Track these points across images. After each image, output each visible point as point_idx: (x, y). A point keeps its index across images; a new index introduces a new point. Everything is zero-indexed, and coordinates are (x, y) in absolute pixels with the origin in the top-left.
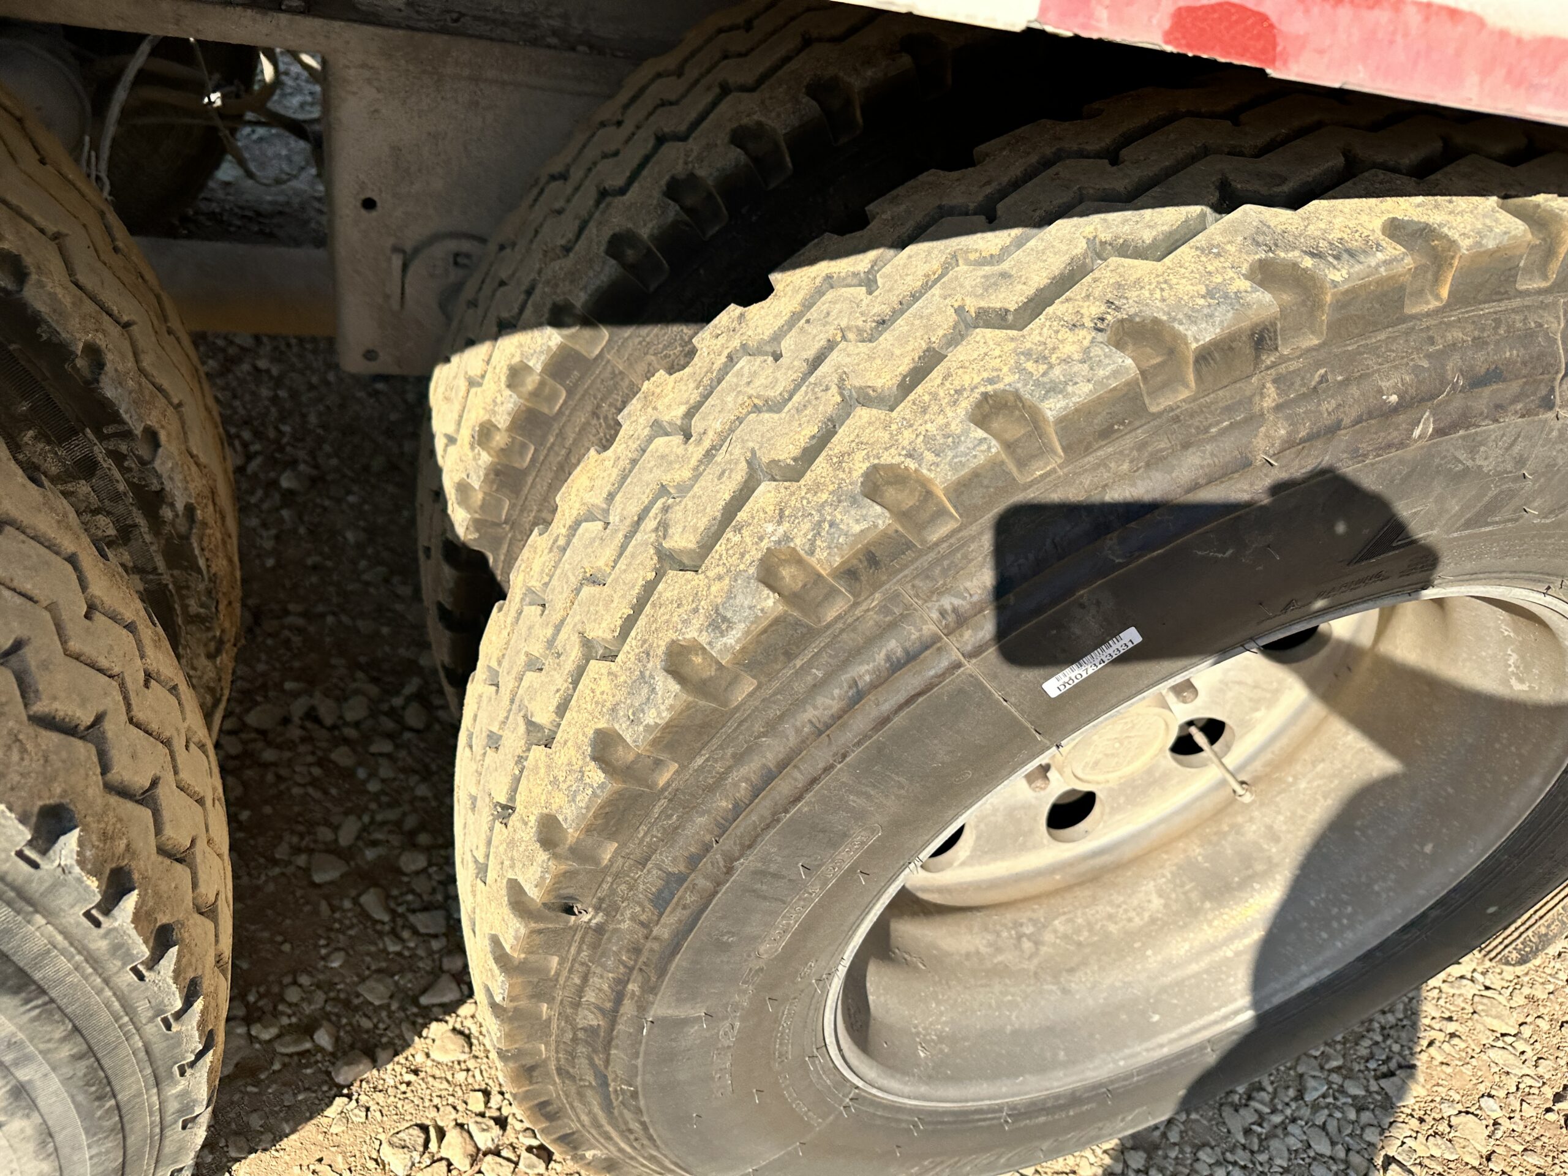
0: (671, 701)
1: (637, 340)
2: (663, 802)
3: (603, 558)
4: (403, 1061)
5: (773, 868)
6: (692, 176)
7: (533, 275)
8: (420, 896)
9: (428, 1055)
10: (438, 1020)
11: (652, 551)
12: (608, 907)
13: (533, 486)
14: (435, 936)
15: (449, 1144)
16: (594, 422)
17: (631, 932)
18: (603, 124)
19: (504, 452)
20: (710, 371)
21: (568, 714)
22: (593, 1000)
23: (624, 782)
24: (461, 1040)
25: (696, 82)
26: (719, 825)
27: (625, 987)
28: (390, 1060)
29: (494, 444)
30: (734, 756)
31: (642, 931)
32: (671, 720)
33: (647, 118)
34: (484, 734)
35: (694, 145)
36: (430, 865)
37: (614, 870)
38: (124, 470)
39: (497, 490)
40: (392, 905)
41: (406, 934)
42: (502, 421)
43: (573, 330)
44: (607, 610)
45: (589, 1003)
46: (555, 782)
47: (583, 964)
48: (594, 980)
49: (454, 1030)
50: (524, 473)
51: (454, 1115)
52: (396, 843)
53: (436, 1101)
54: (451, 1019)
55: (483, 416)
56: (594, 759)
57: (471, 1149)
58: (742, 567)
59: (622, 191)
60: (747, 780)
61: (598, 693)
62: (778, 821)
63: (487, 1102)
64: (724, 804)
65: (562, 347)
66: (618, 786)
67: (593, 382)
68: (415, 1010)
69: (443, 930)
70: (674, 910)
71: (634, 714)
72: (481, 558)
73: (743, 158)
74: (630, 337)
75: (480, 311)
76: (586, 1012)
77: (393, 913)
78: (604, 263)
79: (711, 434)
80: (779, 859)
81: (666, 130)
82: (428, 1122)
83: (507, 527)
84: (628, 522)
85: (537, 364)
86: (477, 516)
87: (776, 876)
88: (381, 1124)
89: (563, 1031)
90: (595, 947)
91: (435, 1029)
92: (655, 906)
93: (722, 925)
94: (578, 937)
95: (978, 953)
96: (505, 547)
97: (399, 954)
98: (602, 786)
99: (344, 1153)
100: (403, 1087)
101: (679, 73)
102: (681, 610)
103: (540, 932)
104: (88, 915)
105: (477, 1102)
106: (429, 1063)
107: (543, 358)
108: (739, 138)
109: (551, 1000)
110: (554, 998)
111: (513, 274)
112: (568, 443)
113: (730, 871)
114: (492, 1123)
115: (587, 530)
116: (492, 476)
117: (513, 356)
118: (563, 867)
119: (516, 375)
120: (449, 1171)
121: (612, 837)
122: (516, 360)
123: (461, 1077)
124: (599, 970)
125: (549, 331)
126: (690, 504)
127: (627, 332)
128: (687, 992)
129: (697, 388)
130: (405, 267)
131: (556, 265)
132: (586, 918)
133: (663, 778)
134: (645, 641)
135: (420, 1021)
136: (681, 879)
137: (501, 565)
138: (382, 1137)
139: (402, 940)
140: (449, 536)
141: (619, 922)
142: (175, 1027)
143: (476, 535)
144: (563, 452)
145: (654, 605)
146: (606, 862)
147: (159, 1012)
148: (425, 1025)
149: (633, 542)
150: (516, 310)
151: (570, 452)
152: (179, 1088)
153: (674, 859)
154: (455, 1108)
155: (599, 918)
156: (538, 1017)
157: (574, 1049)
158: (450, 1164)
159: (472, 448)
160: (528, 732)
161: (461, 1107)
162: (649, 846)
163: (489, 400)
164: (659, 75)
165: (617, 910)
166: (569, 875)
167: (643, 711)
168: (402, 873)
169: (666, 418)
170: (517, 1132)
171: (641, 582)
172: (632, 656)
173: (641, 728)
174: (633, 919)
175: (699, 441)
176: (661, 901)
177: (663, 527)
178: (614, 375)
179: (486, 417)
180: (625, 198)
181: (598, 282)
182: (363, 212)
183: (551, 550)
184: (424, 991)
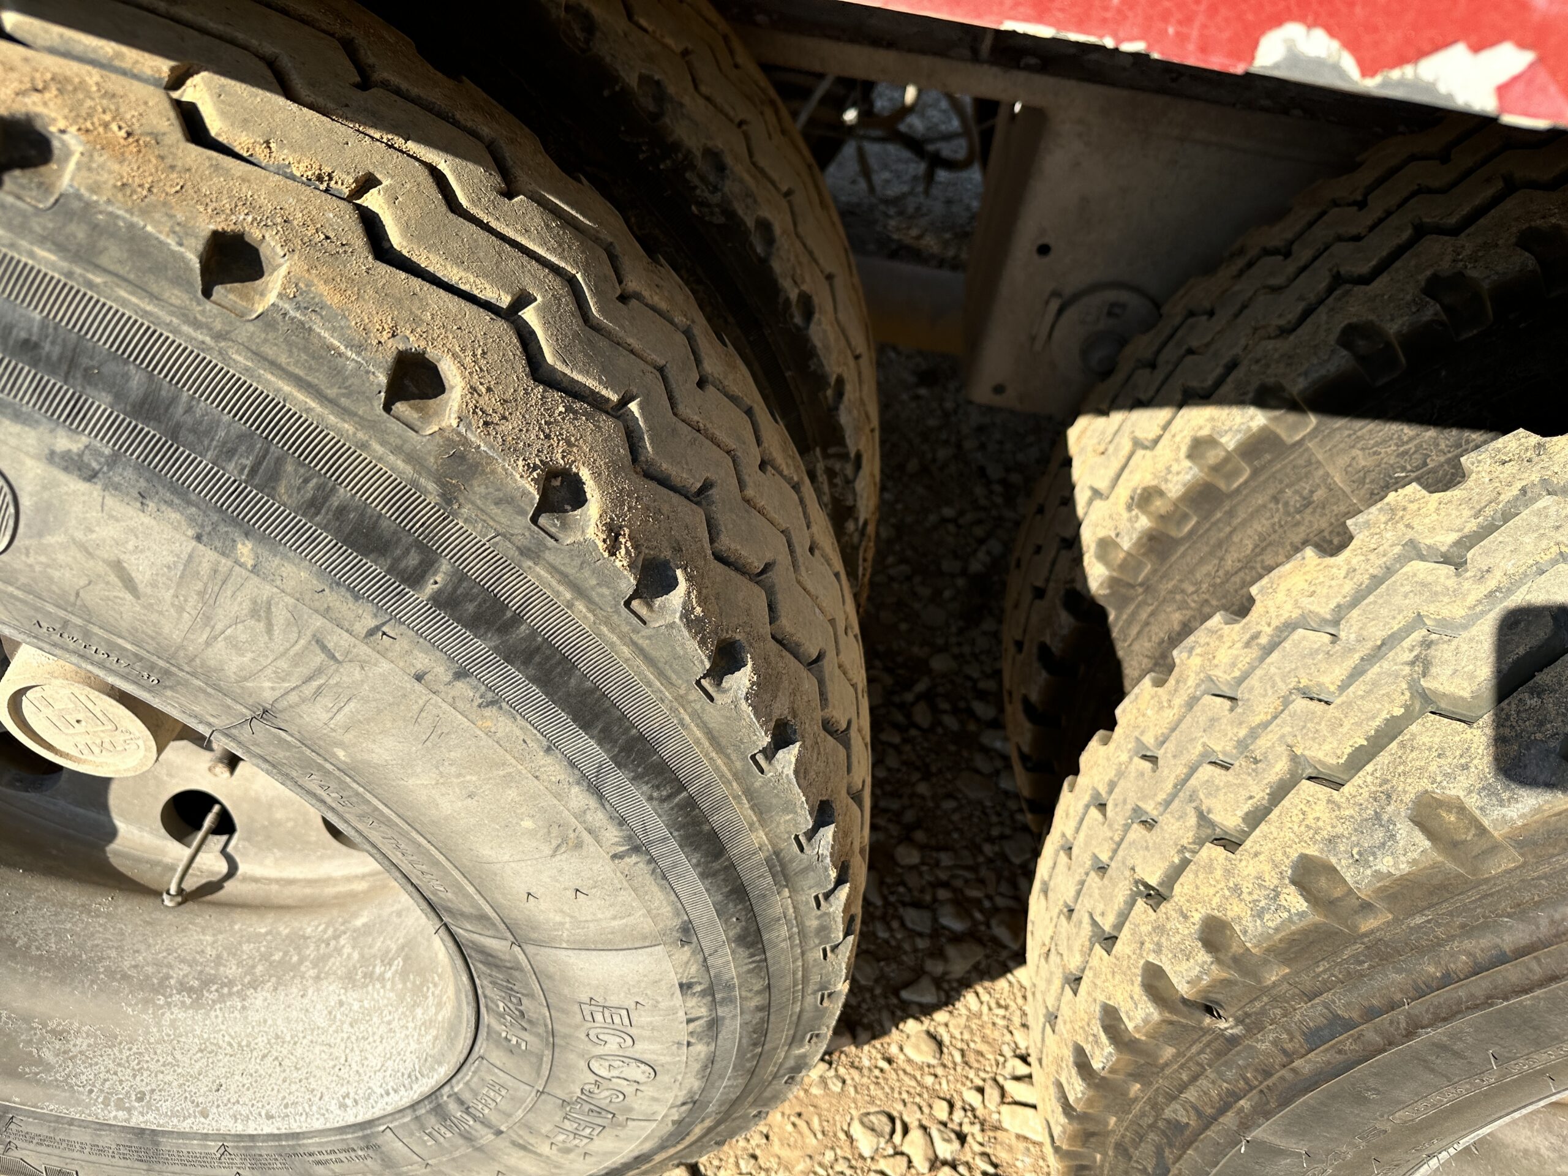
0: (1416, 855)
1: (1347, 432)
2: (1359, 947)
3: (1331, 677)
4: (879, 1046)
5: (1458, 1046)
6: (1461, 274)
7: (1237, 350)
8: (910, 890)
9: (901, 1049)
10: (917, 1019)
11: (1404, 686)
12: (1253, 1024)
13: (1183, 555)
14: (921, 935)
15: (912, 1142)
16: (1272, 505)
17: (1268, 1055)
18: (1335, 203)
19: (1163, 518)
20: (1494, 500)
21: (1263, 826)
22: (1192, 1099)
23: (1326, 916)
24: (933, 1046)
25: (1469, 172)
26: (1417, 988)
27: (1236, 1102)
28: (868, 1042)
29: (1152, 508)
30: (1463, 926)
31: (1281, 1059)
32: (1409, 873)
33: (1400, 205)
34: (1129, 807)
35: (1467, 243)
36: (923, 863)
37: (1274, 992)
38: (832, 485)
39: (1144, 554)
40: (886, 892)
41: (895, 924)
42: (1175, 489)
43: (1277, 413)
44: (1333, 734)
45: (1187, 1101)
46: (1236, 890)
47: (1198, 1064)
48: (1202, 1082)
49: (928, 1033)
50: (1177, 542)
51: (918, 1115)
52: (895, 834)
53: (905, 1096)
54: (926, 1021)
55: (1149, 480)
56: (1293, 882)
57: (931, 1156)
58: (1539, 736)
59: (1365, 280)
60: (1469, 954)
61: (1310, 817)
62: (1491, 1005)
63: (951, 1113)
64: (1431, 969)
65: (1263, 429)
66: (1317, 919)
67: (1284, 467)
68: (895, 1001)
69: (927, 931)
70: (1327, 1050)
71: (1360, 853)
72: (1102, 613)
73: (1531, 262)
74: (1338, 429)
75: (1160, 375)
76: (1178, 1107)
77: (884, 898)
78: (1333, 352)
79: (1498, 574)
80: (1470, 1040)
81: (1426, 220)
82: (895, 1114)
83: (1140, 590)
84: (1370, 645)
85: (1230, 442)
86: (1115, 574)
87: (1457, 1055)
88: (855, 1101)
89: (1143, 1114)
90: (1219, 1054)
91: (911, 1026)
92: (1307, 1041)
93: (1372, 1082)
94: (1205, 1040)
95: (1537, 1153)
96: (1132, 607)
97: (887, 942)
98: (1302, 915)
99: (820, 1116)
100: (877, 1072)
101: (1444, 157)
102: (1442, 761)
103: (1171, 1023)
104: (817, 898)
105: (941, 1110)
106: (902, 1057)
107: (1239, 436)
108: (1528, 240)
109: (1146, 1084)
110: (1150, 1084)
111: (1207, 345)
112: (1236, 522)
113: (1410, 1034)
114: (953, 1136)
115: (1304, 638)
116: (1144, 540)
117: (1201, 428)
118: (1224, 975)
119: (1198, 447)
120: (909, 1167)
121: (1287, 962)
122: (1205, 432)
123: (929, 1080)
124: (1213, 1076)
125: (1252, 411)
126: (1464, 647)
127: (1339, 423)
128: (1299, 1127)
129: (1476, 516)
130: (1060, 311)
131: (1270, 345)
132: (1222, 1025)
133: (1368, 924)
134: (1386, 781)
135: (899, 1013)
136: (1349, 1025)
137: (1121, 623)
138: (854, 1112)
139: (891, 930)
140: (1078, 587)
141: (1257, 1041)
142: (826, 1003)
143: (1107, 592)
144: (1228, 529)
145: (1402, 745)
146: (1269, 982)
147: (823, 988)
148: (903, 1019)
149: (1376, 669)
150: (1209, 382)
151: (1234, 530)
152: (802, 1050)
153: (1348, 1005)
154: (920, 1108)
155: (1238, 1030)
156: (1124, 1094)
157: (1147, 1133)
158: (910, 1161)
159: (1129, 508)
160: (1199, 826)
161: (926, 1110)
162: (1324, 982)
163: (1161, 466)
164: (1413, 158)
165: (1261, 1029)
166: (1227, 983)
167: (1374, 854)
168: (897, 864)
169: (1427, 540)
170: (974, 1153)
171: (1385, 715)
172: (1366, 793)
173: (1369, 872)
174: (1275, 1043)
175: (1481, 578)
176: (1315, 1038)
177: (1423, 663)
178: (1309, 463)
179: (1154, 483)
180: (1368, 288)
181: (1323, 372)
182: (1036, 257)
183: (1247, 645)
184: (906, 985)
